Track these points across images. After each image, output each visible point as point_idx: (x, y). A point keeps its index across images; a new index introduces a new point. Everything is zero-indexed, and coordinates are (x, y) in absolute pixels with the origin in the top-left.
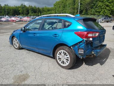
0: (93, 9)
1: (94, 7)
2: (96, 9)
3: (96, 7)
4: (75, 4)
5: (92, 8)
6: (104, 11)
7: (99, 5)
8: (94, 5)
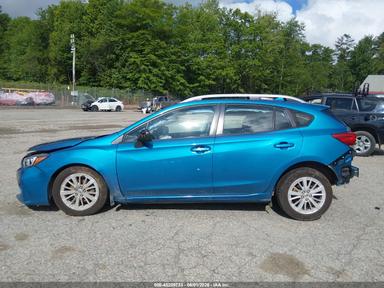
0: (113, 70)
1: (118, 64)
2: (125, 70)
3: (124, 66)
4: (46, 47)
5: (111, 66)
6: (148, 78)
7: (132, 60)
8: (117, 59)
